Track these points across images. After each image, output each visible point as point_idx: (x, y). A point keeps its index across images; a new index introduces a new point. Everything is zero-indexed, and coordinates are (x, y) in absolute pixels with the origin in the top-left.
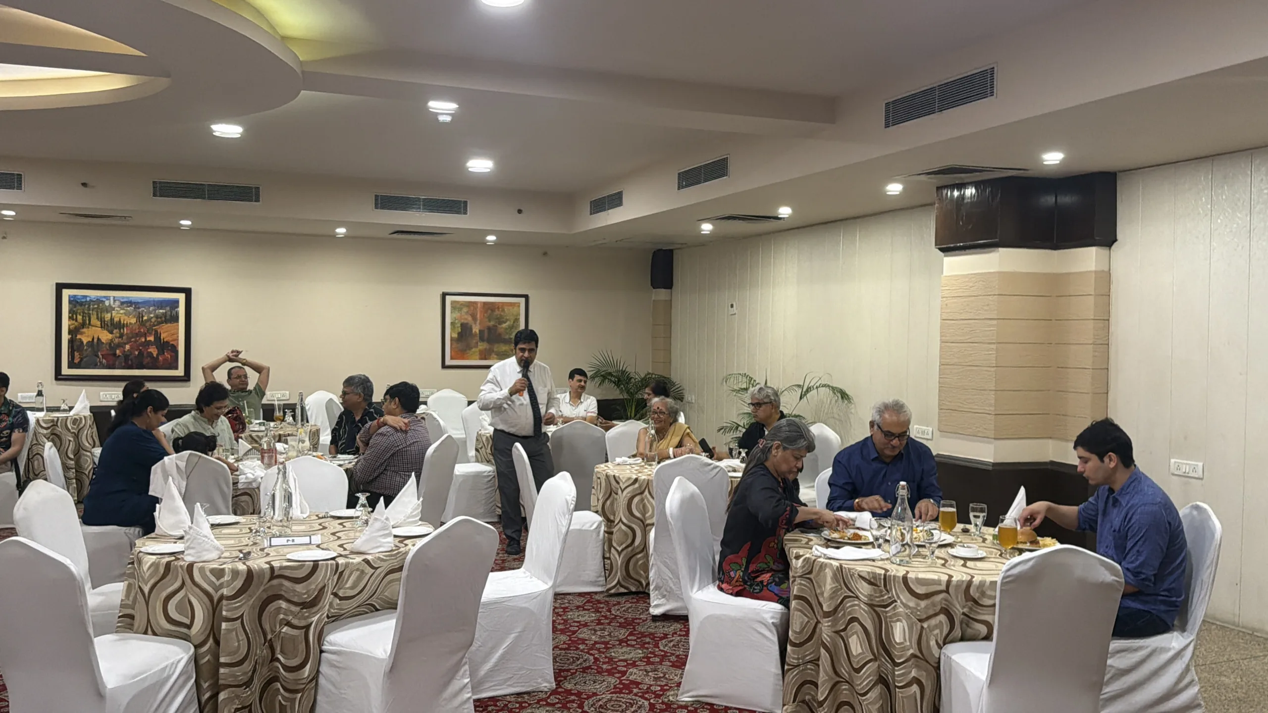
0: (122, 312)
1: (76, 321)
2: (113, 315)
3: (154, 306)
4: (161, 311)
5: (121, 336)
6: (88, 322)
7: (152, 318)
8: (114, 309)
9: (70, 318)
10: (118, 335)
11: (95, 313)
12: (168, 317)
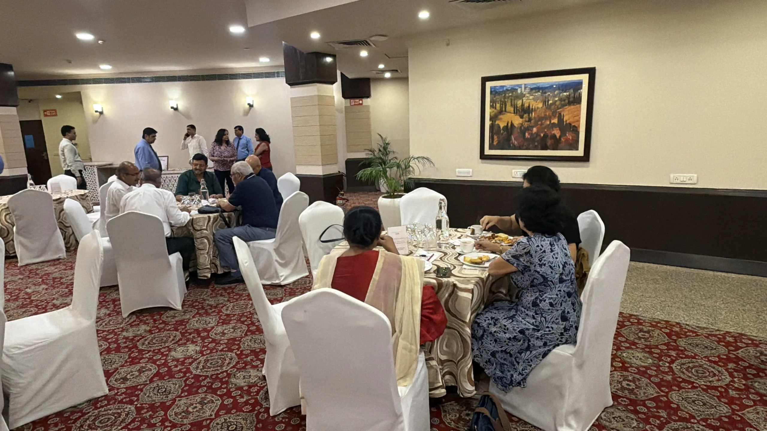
0: (531, 97)
1: (496, 108)
2: (524, 100)
3: (559, 89)
4: (565, 94)
5: (530, 120)
6: (504, 109)
7: (556, 101)
8: (524, 96)
9: (492, 107)
10: (527, 119)
11: (510, 101)
12: (571, 99)
